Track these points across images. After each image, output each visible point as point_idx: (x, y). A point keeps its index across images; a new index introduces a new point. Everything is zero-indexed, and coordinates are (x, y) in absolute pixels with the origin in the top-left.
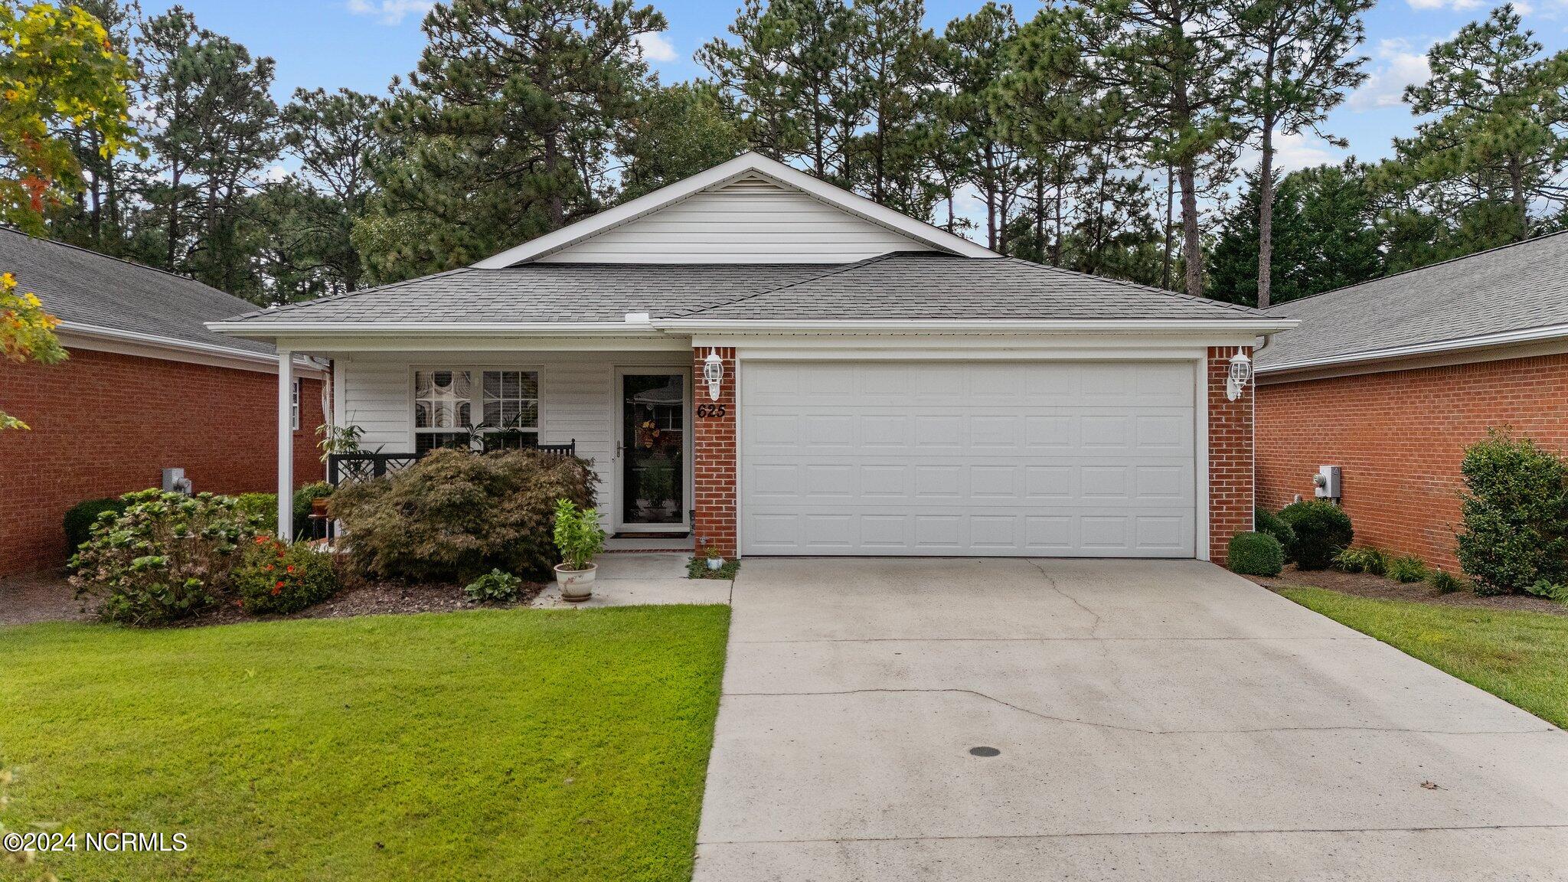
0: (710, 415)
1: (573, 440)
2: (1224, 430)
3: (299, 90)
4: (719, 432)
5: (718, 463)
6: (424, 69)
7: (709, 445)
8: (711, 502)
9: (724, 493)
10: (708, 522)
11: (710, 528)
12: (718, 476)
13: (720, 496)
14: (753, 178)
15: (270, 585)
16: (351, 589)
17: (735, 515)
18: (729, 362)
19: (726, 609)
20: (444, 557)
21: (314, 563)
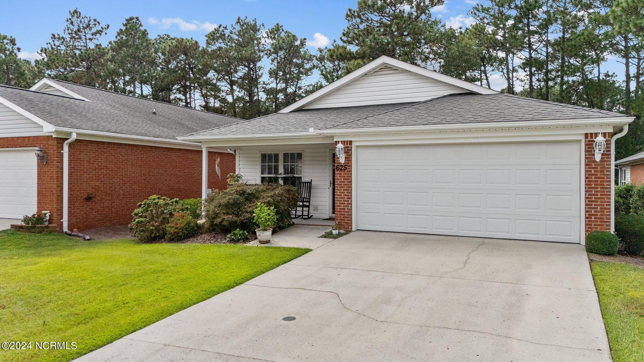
0: (341, 170)
1: (311, 180)
2: (593, 177)
3: (319, 48)
4: (344, 177)
5: (344, 190)
6: (344, 35)
7: (340, 182)
8: (341, 206)
9: (346, 203)
10: (340, 214)
11: (341, 217)
12: (344, 195)
13: (345, 204)
14: (386, 67)
15: (172, 230)
16: (202, 233)
17: (351, 212)
18: (348, 147)
19: (308, 251)
20: (224, 223)
21: (188, 224)
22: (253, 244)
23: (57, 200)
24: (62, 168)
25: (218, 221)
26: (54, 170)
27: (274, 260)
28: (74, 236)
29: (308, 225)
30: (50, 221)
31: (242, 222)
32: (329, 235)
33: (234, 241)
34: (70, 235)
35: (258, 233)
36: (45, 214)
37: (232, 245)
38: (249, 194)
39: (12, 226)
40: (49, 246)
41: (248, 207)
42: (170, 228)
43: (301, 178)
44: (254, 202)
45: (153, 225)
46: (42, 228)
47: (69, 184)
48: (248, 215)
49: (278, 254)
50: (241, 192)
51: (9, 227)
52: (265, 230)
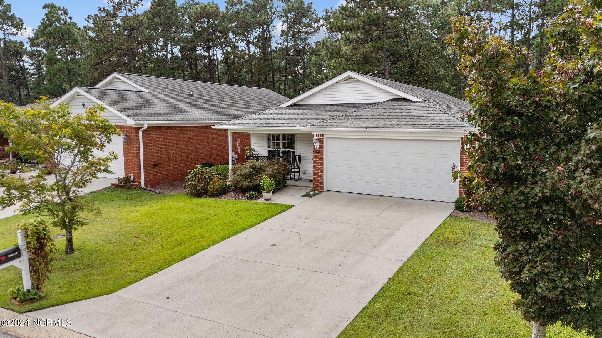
0: (317, 153)
1: (301, 154)
4: (318, 157)
5: (318, 165)
7: (316, 160)
8: (317, 176)
9: (319, 174)
10: (316, 181)
11: (316, 183)
12: (318, 169)
14: (350, 78)
15: (212, 190)
16: (230, 192)
17: (323, 180)
18: (321, 138)
19: (292, 206)
20: (243, 187)
21: (221, 186)
22: (260, 200)
23: (137, 168)
24: (139, 147)
25: (240, 185)
26: (134, 148)
27: (271, 213)
28: (148, 190)
29: (297, 186)
30: (134, 181)
31: (254, 186)
32: (308, 195)
33: (250, 198)
34: (146, 190)
35: (264, 194)
36: (130, 176)
37: (248, 201)
38: (258, 168)
39: (112, 184)
40: (137, 198)
41: (258, 177)
42: (210, 188)
43: (294, 152)
44: (261, 173)
45: (199, 186)
46: (130, 185)
47: (144, 156)
48: (258, 182)
49: (274, 209)
50: (254, 167)
51: (110, 185)
52: (268, 192)
